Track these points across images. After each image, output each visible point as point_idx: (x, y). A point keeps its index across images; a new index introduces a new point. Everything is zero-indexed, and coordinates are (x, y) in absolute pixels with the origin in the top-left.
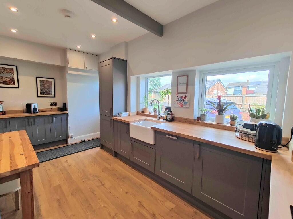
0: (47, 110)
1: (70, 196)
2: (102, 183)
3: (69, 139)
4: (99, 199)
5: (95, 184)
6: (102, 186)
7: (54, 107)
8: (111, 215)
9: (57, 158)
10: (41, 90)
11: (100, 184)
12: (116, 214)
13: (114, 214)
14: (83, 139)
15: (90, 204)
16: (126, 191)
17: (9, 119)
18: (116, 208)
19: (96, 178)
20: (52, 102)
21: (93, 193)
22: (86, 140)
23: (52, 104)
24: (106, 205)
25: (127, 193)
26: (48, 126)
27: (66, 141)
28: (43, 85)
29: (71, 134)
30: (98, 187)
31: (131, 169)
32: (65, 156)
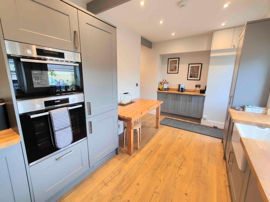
0: (192, 90)
1: (157, 155)
2: (180, 167)
3: (202, 120)
4: (164, 173)
5: (176, 162)
6: (178, 169)
7: (198, 89)
8: (156, 189)
9: (185, 130)
10: (191, 74)
11: (179, 166)
12: (159, 194)
13: (157, 191)
14: (216, 126)
15: (157, 169)
16: (188, 193)
17: (168, 93)
18: (164, 190)
19: (182, 160)
20: (197, 84)
21: (167, 165)
22: (219, 127)
23: (196, 86)
24: (162, 181)
25: (186, 194)
26: (188, 103)
27: (199, 120)
28: (192, 70)
29: (204, 116)
30: (175, 166)
31: (226, 186)
32: (186, 130)
